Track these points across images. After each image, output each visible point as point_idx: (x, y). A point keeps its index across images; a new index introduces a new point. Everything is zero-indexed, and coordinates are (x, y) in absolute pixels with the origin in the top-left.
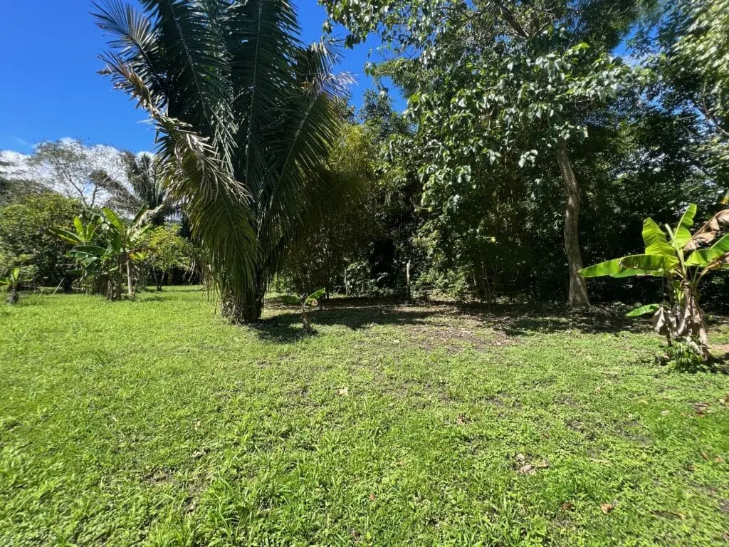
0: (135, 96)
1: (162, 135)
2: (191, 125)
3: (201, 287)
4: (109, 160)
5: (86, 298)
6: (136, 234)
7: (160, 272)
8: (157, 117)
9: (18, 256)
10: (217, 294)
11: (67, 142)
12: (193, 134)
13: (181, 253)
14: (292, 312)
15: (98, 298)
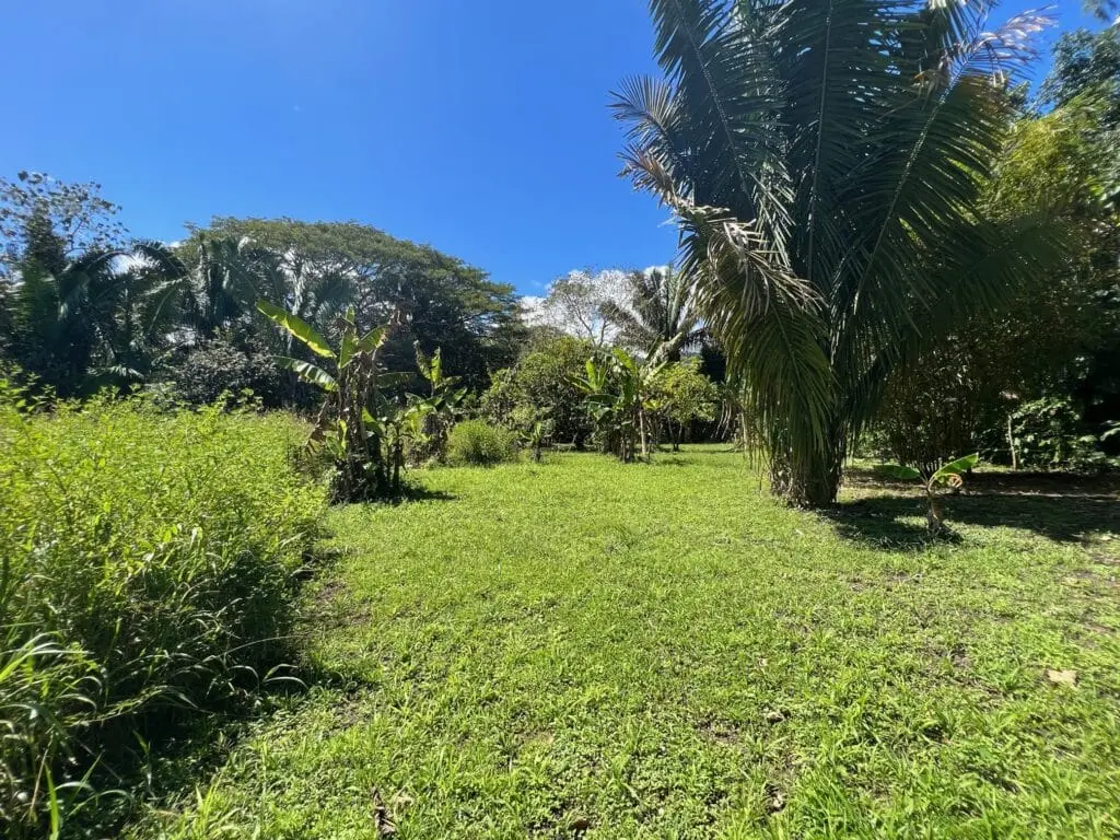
0: (657, 191)
1: (687, 234)
2: (727, 210)
3: (730, 446)
4: (616, 288)
5: (599, 458)
6: (650, 376)
7: (676, 425)
8: (684, 212)
9: (538, 409)
10: (763, 459)
11: (576, 275)
12: (731, 221)
13: (702, 399)
14: (895, 494)
15: (611, 458)
